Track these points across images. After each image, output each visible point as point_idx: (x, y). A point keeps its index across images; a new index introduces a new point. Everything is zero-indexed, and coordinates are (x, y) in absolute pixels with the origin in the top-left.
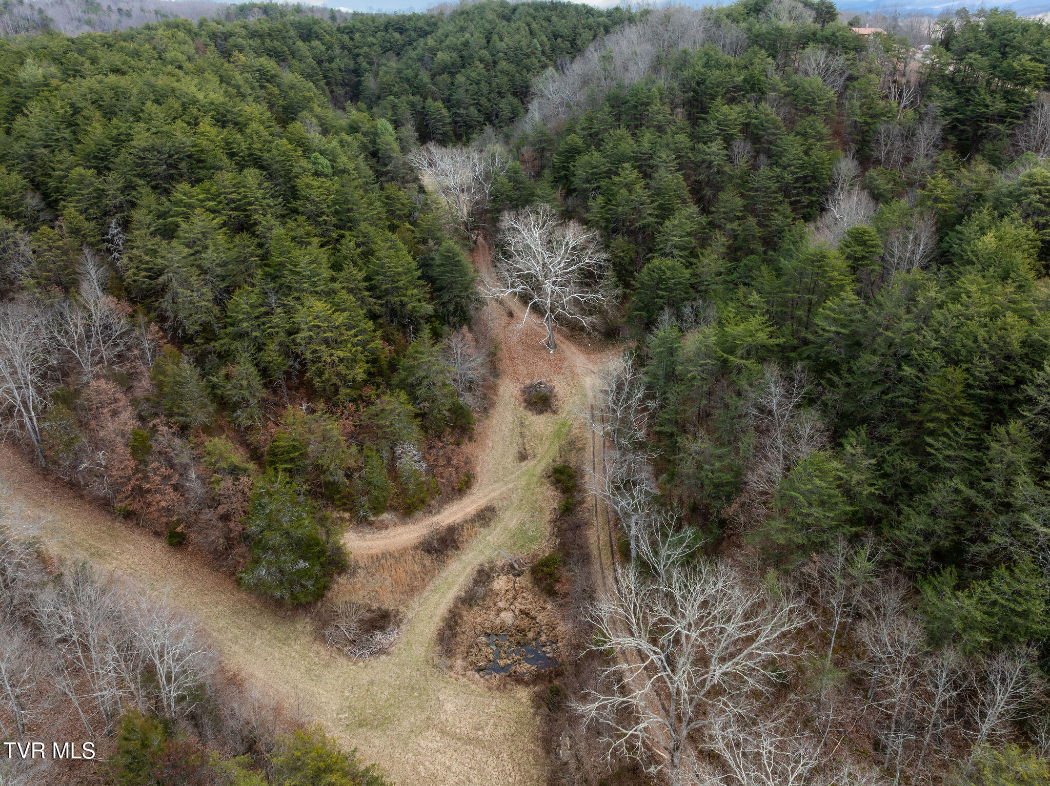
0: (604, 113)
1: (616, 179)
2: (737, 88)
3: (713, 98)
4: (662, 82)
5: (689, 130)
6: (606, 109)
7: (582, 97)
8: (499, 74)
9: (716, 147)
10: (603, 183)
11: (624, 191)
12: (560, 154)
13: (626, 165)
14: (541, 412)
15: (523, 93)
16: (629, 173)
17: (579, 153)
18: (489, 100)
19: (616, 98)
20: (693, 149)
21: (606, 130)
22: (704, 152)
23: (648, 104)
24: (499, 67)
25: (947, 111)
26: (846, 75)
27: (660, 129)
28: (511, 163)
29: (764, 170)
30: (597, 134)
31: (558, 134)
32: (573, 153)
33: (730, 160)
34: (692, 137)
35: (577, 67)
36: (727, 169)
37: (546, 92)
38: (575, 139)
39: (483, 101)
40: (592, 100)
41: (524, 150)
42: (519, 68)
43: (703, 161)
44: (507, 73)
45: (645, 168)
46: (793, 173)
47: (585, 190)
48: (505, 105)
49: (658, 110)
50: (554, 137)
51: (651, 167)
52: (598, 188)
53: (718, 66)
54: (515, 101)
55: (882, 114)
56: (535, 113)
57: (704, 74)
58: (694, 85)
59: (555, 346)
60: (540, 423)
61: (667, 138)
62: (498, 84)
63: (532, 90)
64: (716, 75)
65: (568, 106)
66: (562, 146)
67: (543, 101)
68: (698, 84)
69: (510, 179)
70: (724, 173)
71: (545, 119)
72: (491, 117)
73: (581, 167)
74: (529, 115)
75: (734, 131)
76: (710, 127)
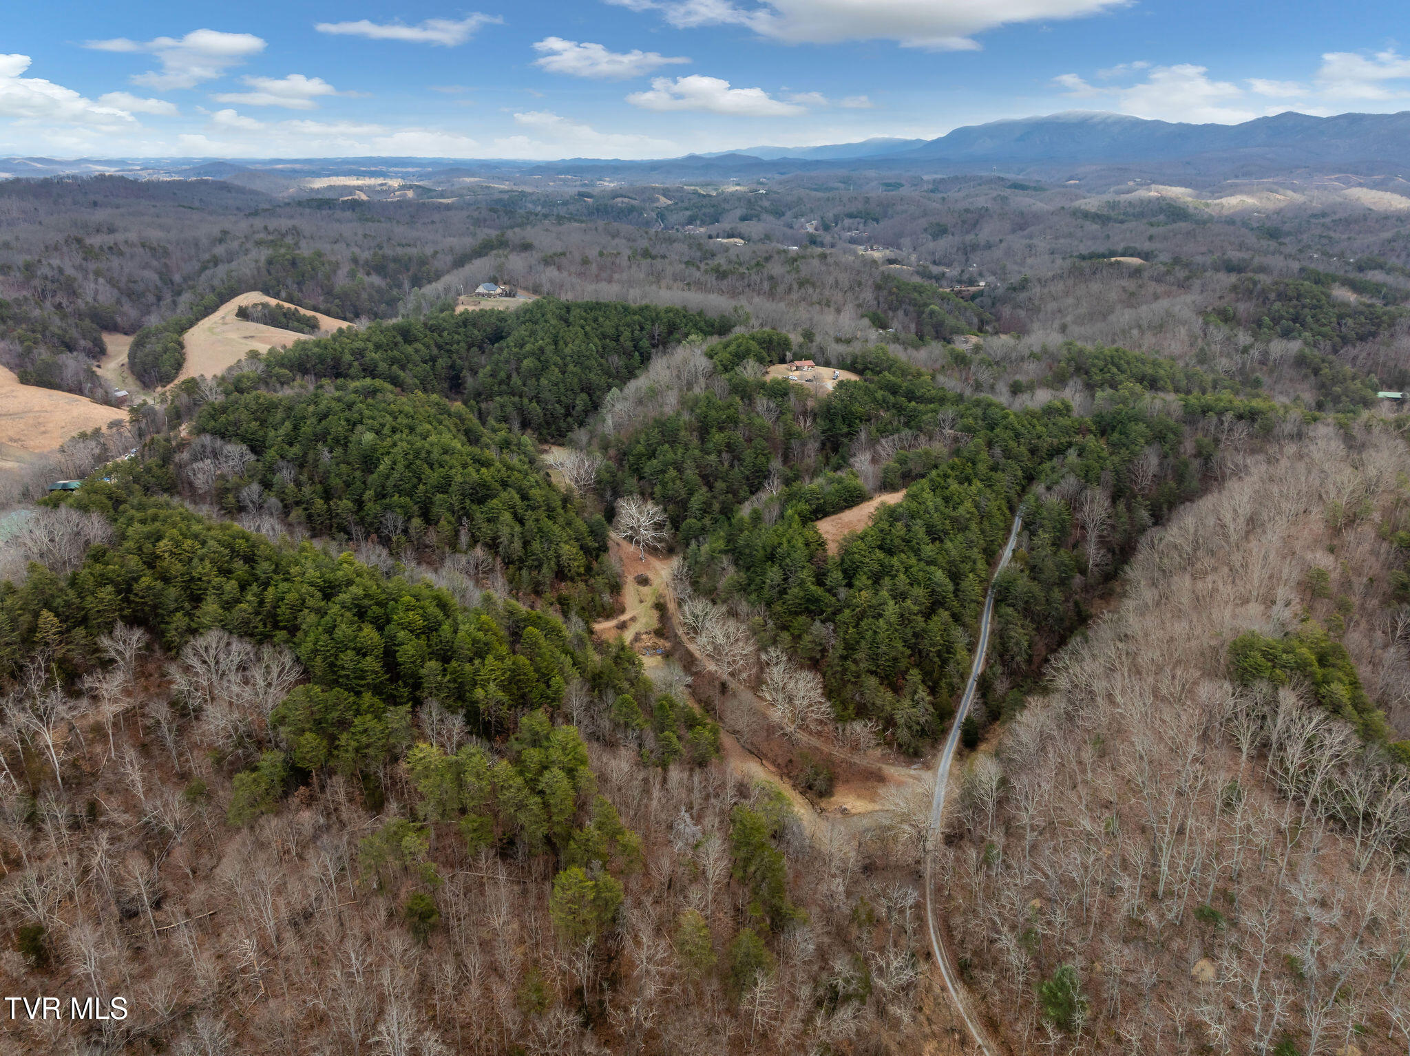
0: (655, 434)
1: (666, 476)
2: (723, 422)
3: (712, 427)
4: (686, 417)
5: (700, 446)
8: (570, 376)
9: (713, 457)
10: (660, 477)
11: (671, 482)
12: (633, 456)
13: (670, 467)
14: (645, 585)
16: (672, 472)
19: (661, 423)
20: (702, 458)
22: (708, 459)
23: (678, 430)
24: (569, 369)
25: (823, 433)
26: (778, 412)
27: (686, 446)
28: (605, 462)
29: (736, 468)
31: (630, 442)
32: (640, 456)
33: (721, 462)
34: (702, 451)
35: (633, 389)
36: (719, 468)
40: (647, 419)
41: (609, 450)
43: (708, 464)
44: (576, 375)
45: (680, 469)
46: (750, 469)
49: (684, 434)
50: (627, 443)
51: (683, 468)
53: (714, 407)
57: (707, 412)
58: (702, 419)
59: (646, 558)
60: (645, 590)
61: (690, 451)
62: (571, 384)
64: (712, 413)
65: (633, 422)
70: (718, 470)
71: (617, 427)
73: (647, 469)
75: (722, 448)
76: (710, 445)
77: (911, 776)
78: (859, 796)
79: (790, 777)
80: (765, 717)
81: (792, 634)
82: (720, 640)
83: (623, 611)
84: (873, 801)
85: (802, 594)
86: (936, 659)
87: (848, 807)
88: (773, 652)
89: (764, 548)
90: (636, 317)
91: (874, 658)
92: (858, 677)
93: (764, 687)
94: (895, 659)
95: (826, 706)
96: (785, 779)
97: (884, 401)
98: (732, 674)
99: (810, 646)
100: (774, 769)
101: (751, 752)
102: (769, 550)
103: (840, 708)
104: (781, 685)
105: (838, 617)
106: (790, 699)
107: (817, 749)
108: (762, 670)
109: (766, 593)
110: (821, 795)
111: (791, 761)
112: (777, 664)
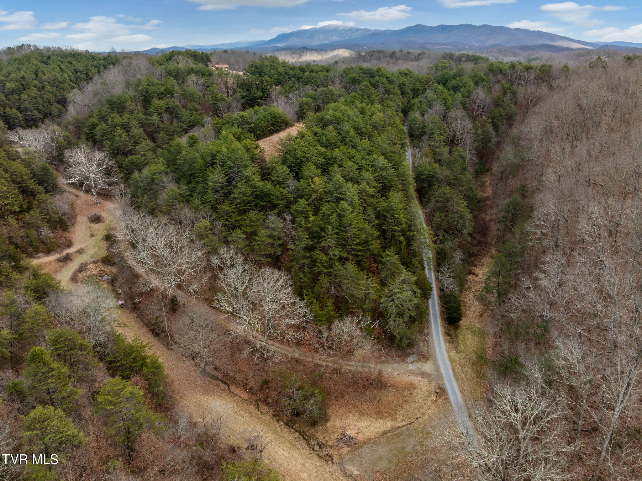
0: (106, 108)
1: (114, 134)
2: (162, 93)
3: (153, 98)
4: (131, 93)
5: (144, 112)
6: (107, 106)
7: (94, 101)
8: (47, 93)
9: (154, 117)
10: (109, 136)
11: (118, 138)
12: (88, 127)
13: (118, 128)
14: (97, 223)
15: (63, 102)
16: (119, 131)
17: (97, 126)
18: (44, 107)
19: (111, 101)
20: (146, 119)
21: (108, 115)
22: (150, 120)
23: (126, 102)
24: (46, 89)
25: (243, 97)
26: (206, 85)
27: (132, 112)
28: (63, 133)
29: (175, 124)
30: (104, 117)
31: (85, 119)
32: (94, 126)
33: (162, 121)
34: (146, 114)
35: (90, 87)
36: (161, 125)
37: (76, 100)
38: (94, 120)
39: (41, 107)
40: (100, 102)
41: (70, 127)
42: (58, 89)
43: (151, 123)
44: (52, 92)
45: (127, 128)
46: (187, 124)
47: (102, 140)
48: (55, 108)
49: (130, 105)
50: (84, 121)
51: (129, 128)
52: (107, 139)
53: (153, 85)
54: (59, 106)
55: (220, 100)
56: (72, 112)
57: (148, 89)
58: (144, 94)
59: (100, 203)
60: (97, 227)
61: (135, 115)
62: (47, 98)
63: (68, 100)
64: (152, 89)
65: (89, 106)
66: (88, 123)
67: (76, 105)
68: (146, 93)
69: (65, 140)
70: (160, 127)
71: (78, 113)
72: (47, 115)
73: (98, 131)
74: (69, 112)
75: (162, 111)
76: (152, 109)
77: (412, 373)
78: (361, 414)
79: (268, 404)
80: (228, 332)
81: (245, 233)
82: (162, 250)
83: (69, 245)
84: (380, 415)
85: (249, 191)
86: (402, 239)
87: (351, 432)
88: (226, 253)
89: (203, 158)
90: (101, 62)
91: (343, 244)
92: (330, 267)
93: (220, 296)
94: (366, 242)
95: (301, 308)
96: (263, 407)
97: (285, 73)
98: (179, 286)
99: (269, 241)
100: (245, 396)
101: (214, 378)
102: (208, 159)
103: (316, 307)
104: (241, 289)
105: (294, 208)
106: (254, 305)
107: (297, 361)
108: (215, 277)
109: (211, 196)
110: (314, 423)
111: (266, 382)
112: (231, 267)
